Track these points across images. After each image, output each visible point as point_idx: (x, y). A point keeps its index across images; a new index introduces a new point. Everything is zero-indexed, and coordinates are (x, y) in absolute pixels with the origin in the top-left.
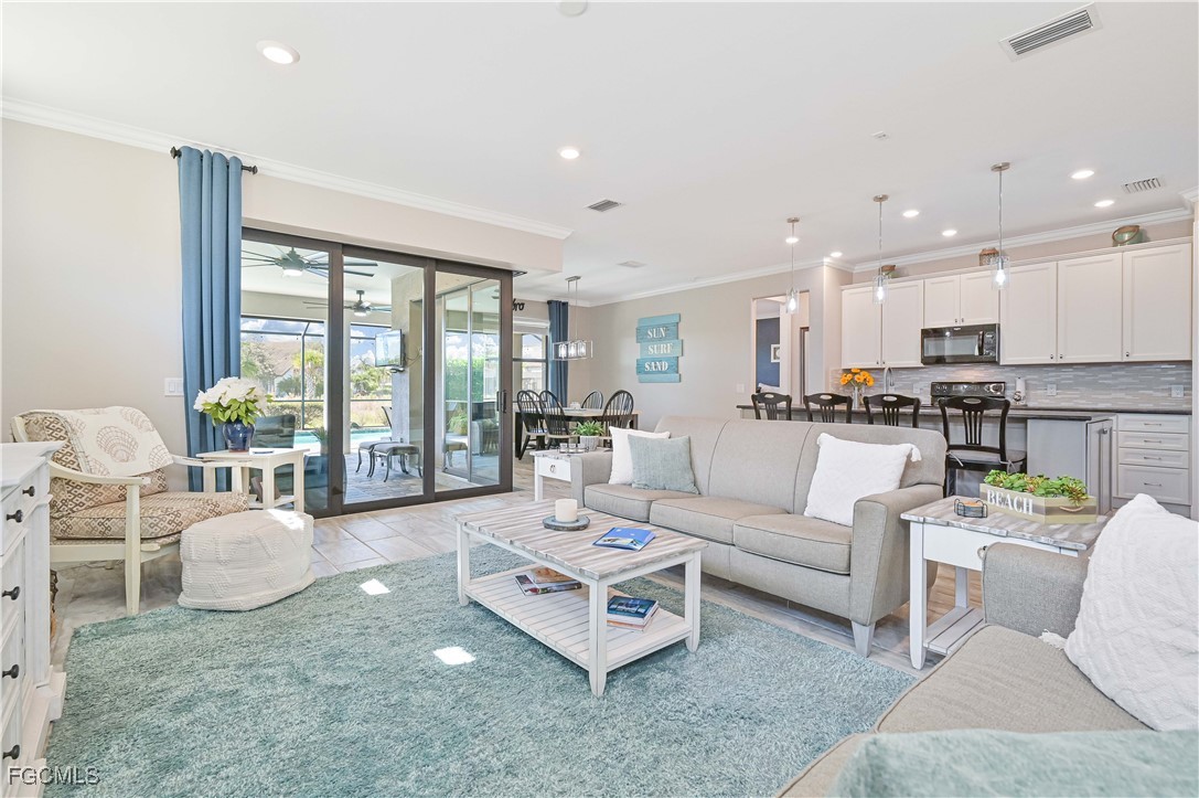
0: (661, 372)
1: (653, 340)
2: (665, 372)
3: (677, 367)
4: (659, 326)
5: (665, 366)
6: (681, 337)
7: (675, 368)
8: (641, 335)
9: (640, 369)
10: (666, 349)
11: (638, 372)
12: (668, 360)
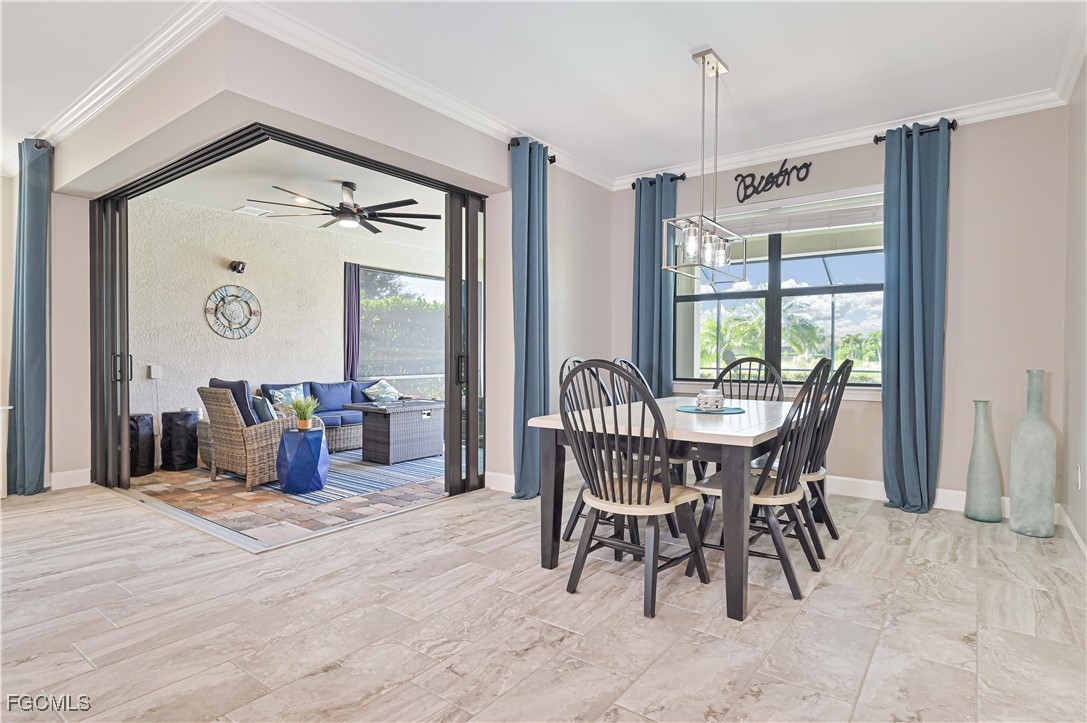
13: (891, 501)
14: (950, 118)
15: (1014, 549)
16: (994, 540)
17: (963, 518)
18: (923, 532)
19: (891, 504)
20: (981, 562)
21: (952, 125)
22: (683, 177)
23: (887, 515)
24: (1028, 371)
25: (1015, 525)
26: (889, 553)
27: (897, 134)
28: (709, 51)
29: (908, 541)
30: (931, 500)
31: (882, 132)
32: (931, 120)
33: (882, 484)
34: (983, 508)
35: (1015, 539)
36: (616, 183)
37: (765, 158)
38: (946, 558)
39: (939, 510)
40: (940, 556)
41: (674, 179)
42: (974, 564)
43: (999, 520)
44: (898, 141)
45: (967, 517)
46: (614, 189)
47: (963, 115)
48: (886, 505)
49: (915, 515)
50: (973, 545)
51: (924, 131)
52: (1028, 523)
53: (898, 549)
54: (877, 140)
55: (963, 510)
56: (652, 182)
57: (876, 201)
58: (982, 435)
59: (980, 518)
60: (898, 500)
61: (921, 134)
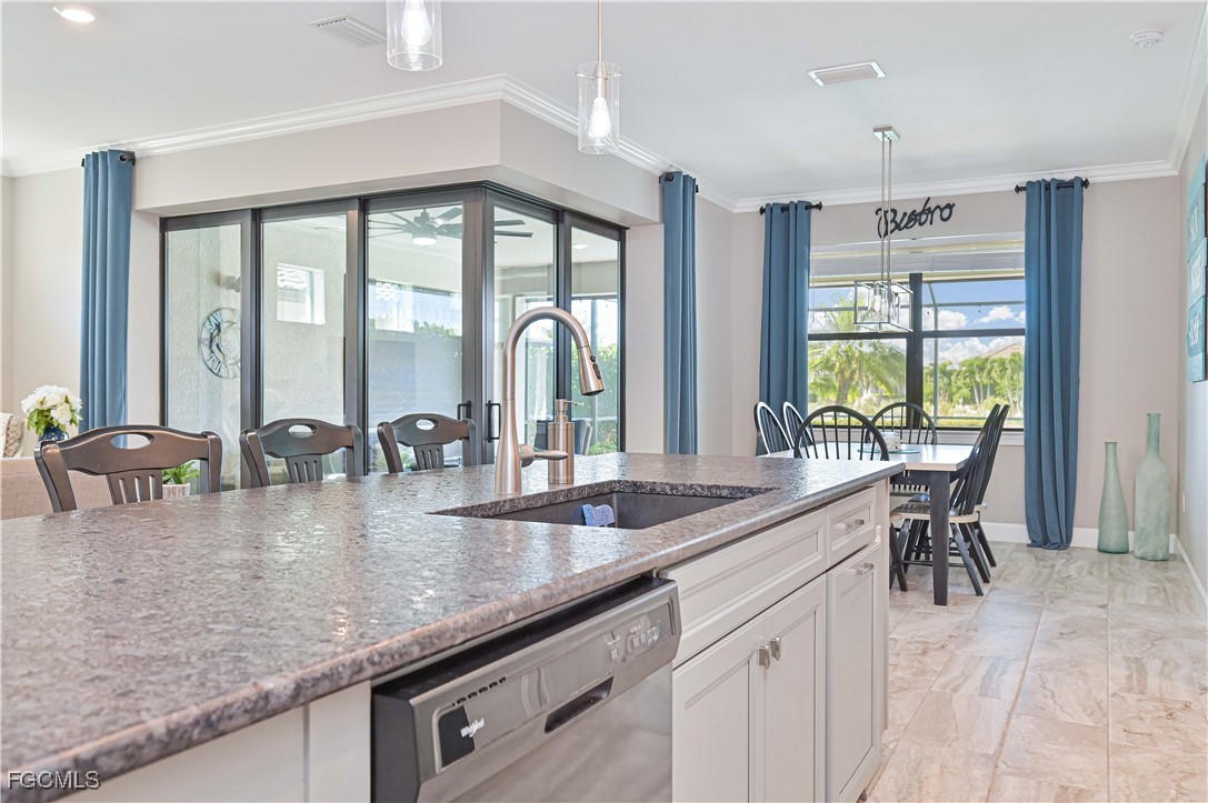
13: (1033, 541)
14: (1084, 176)
15: (1136, 568)
16: (1121, 563)
17: (1096, 552)
18: (1064, 561)
19: (1034, 544)
20: (1110, 574)
21: (1085, 184)
22: (819, 207)
23: (1030, 552)
24: (1148, 415)
25: (1138, 553)
26: (1040, 573)
27: (1037, 187)
28: (889, 128)
29: (1053, 566)
30: (1069, 539)
31: (1022, 180)
32: (1068, 176)
33: (1025, 526)
34: (1113, 544)
35: (1138, 562)
36: (739, 204)
37: (907, 194)
38: (1084, 573)
39: (1075, 548)
40: (1080, 573)
41: (809, 207)
42: (1106, 575)
43: (1126, 552)
44: (1037, 194)
45: (1100, 550)
46: (736, 211)
47: (1094, 175)
48: (1028, 545)
49: (1055, 552)
50: (1106, 566)
51: (1061, 185)
52: (1148, 550)
53: (1047, 571)
54: (1018, 189)
55: (1096, 547)
56: (785, 208)
57: (1018, 248)
58: (1112, 474)
59: (1110, 550)
60: (1039, 540)
61: (1058, 188)
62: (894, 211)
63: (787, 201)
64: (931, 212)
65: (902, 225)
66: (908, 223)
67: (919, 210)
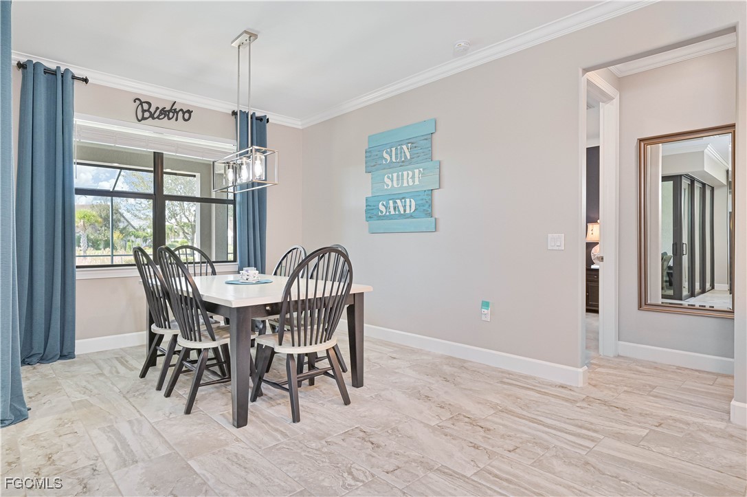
0: (404, 216)
1: (391, 166)
2: (411, 216)
3: (431, 205)
4: (400, 143)
5: (411, 205)
6: (437, 157)
7: (426, 207)
8: (373, 161)
9: (371, 212)
10: (412, 178)
11: (369, 218)
12: (414, 195)
21: (268, 121)
22: (86, 80)
37: (161, 95)
54: (234, 113)
62: (149, 104)
63: (53, 67)
64: (176, 112)
65: (155, 116)
66: (159, 115)
67: (168, 108)
